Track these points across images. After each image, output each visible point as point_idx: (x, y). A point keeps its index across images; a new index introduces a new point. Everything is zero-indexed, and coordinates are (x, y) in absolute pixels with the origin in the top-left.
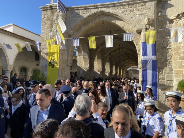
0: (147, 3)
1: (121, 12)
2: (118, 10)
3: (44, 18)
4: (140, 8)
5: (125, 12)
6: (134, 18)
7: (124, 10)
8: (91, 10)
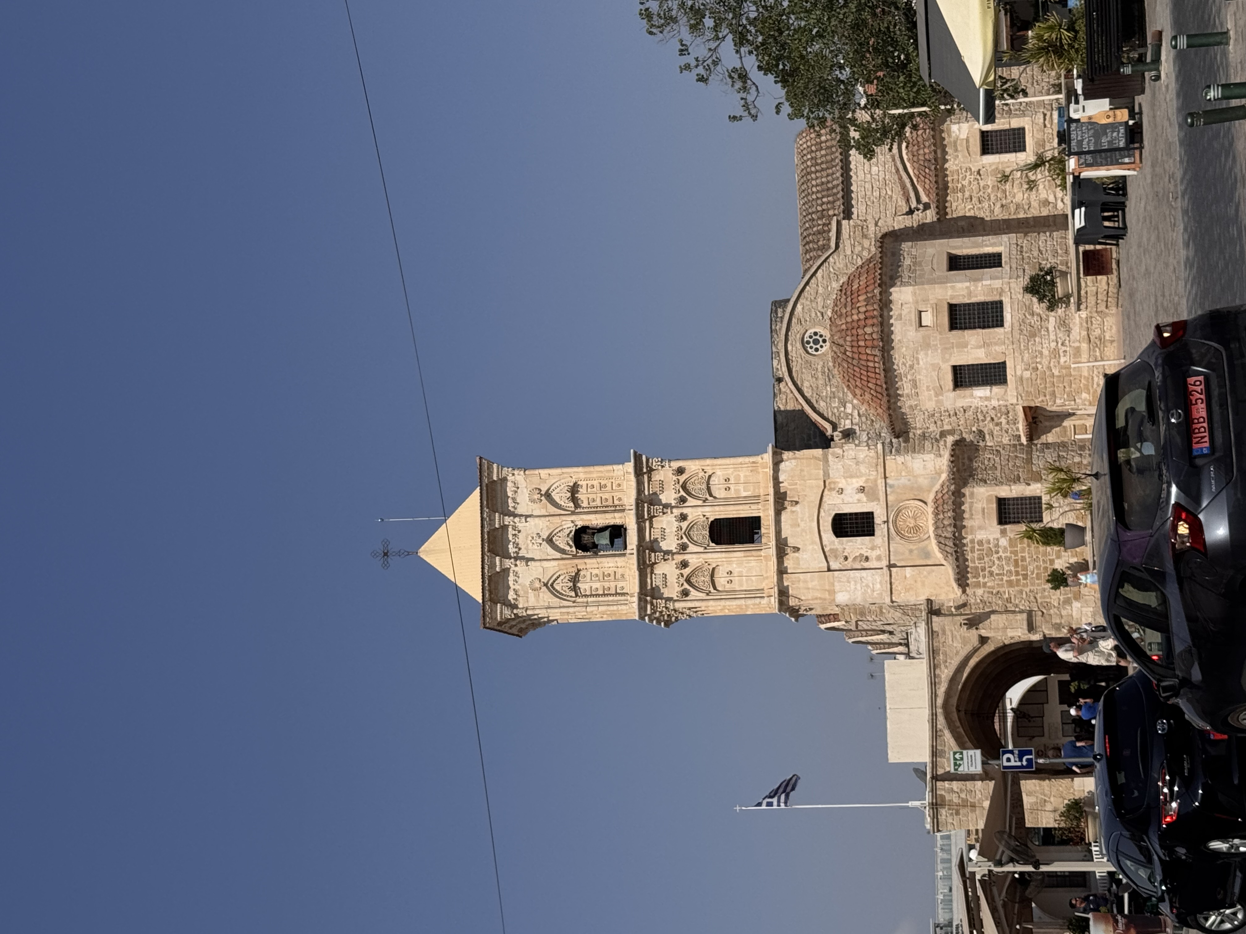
0: (935, 629)
1: (946, 671)
2: (943, 676)
3: (953, 824)
4: (942, 640)
5: (947, 664)
6: (958, 649)
7: (942, 666)
8: (939, 726)
